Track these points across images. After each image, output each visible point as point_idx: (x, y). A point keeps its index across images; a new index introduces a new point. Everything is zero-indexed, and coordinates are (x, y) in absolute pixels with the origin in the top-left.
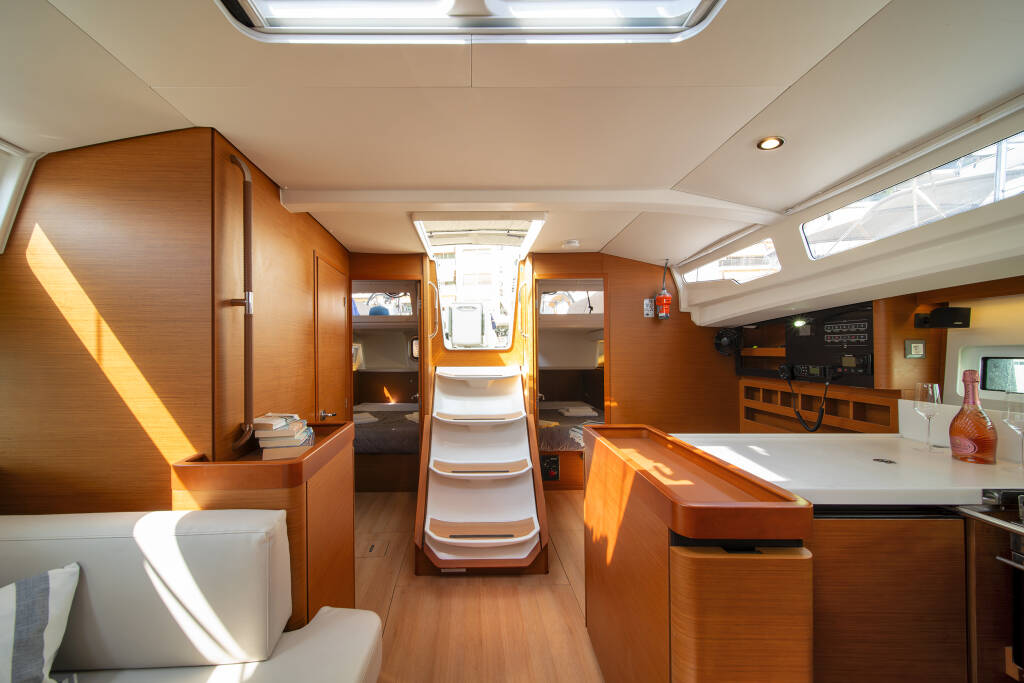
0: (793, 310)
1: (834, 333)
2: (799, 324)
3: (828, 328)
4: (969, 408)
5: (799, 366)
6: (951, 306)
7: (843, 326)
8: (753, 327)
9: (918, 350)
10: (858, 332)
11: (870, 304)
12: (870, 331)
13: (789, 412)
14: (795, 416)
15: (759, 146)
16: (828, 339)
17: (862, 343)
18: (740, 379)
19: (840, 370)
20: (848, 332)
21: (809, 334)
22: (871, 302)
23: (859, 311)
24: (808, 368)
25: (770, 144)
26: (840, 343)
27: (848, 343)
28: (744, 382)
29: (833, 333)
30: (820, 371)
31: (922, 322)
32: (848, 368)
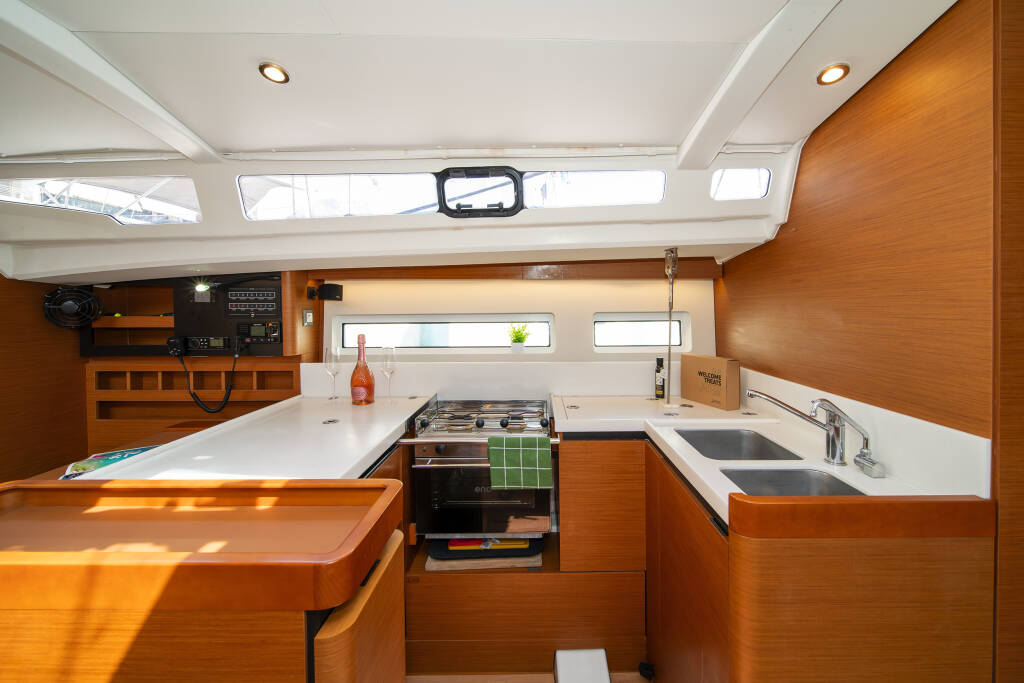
0: (199, 271)
1: (240, 302)
2: (201, 288)
3: (232, 295)
4: (361, 364)
5: (194, 339)
6: (326, 282)
7: (251, 294)
8: (107, 287)
9: (310, 318)
10: (265, 301)
11: (278, 274)
12: (279, 300)
13: (180, 395)
14: (192, 400)
15: (262, 69)
16: (232, 307)
17: (270, 312)
18: (88, 362)
19: (248, 340)
20: (256, 300)
21: (209, 301)
22: (280, 272)
23: (267, 280)
24: (208, 341)
25: (274, 73)
26: (248, 311)
27: (256, 311)
28: (93, 367)
29: (238, 301)
30: (224, 343)
31: (311, 295)
32: (257, 337)
